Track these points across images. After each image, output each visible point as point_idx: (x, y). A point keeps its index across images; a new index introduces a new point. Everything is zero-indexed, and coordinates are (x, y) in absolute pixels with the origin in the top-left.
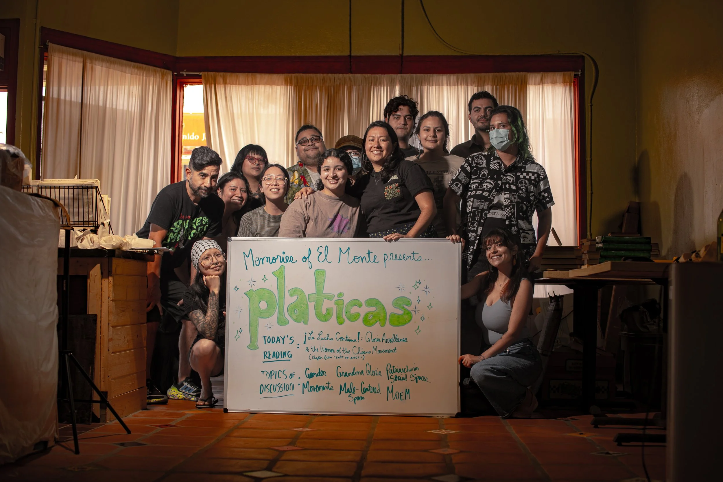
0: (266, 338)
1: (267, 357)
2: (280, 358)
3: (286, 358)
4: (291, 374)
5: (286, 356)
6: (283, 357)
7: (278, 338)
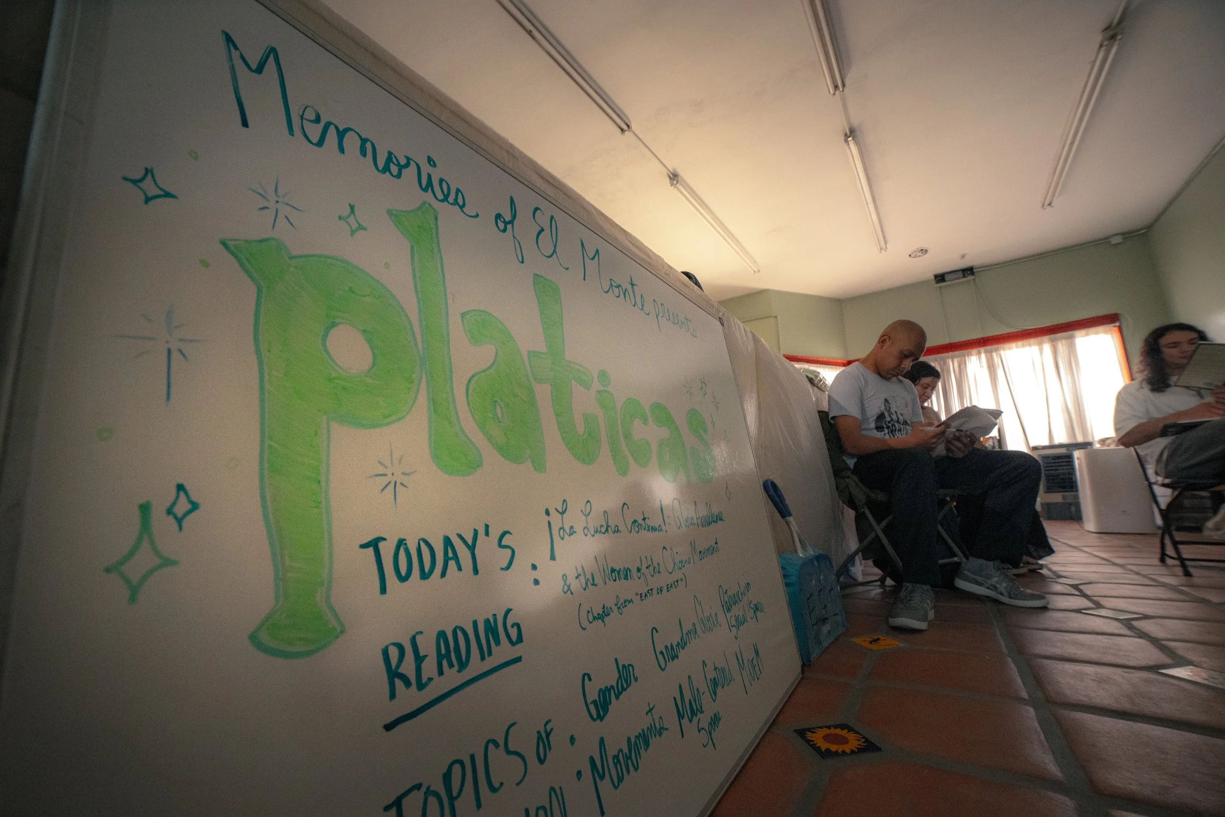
0: (387, 550)
1: (408, 683)
2: (476, 666)
3: (503, 652)
4: (540, 738)
5: (498, 643)
6: (490, 654)
7: (448, 542)
